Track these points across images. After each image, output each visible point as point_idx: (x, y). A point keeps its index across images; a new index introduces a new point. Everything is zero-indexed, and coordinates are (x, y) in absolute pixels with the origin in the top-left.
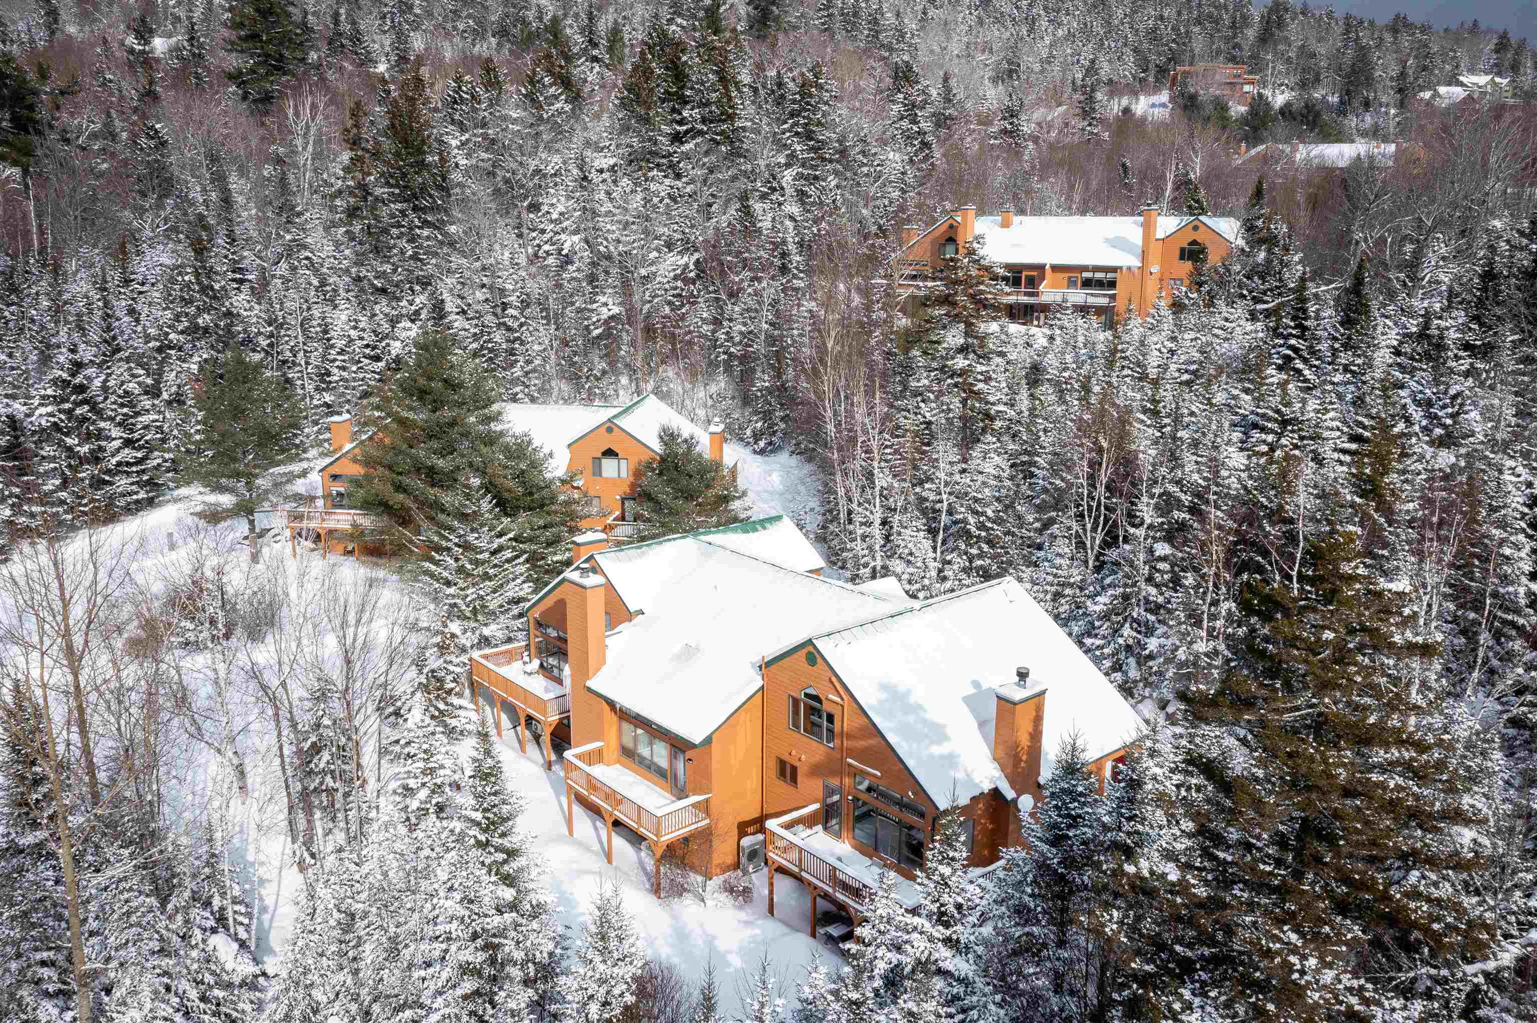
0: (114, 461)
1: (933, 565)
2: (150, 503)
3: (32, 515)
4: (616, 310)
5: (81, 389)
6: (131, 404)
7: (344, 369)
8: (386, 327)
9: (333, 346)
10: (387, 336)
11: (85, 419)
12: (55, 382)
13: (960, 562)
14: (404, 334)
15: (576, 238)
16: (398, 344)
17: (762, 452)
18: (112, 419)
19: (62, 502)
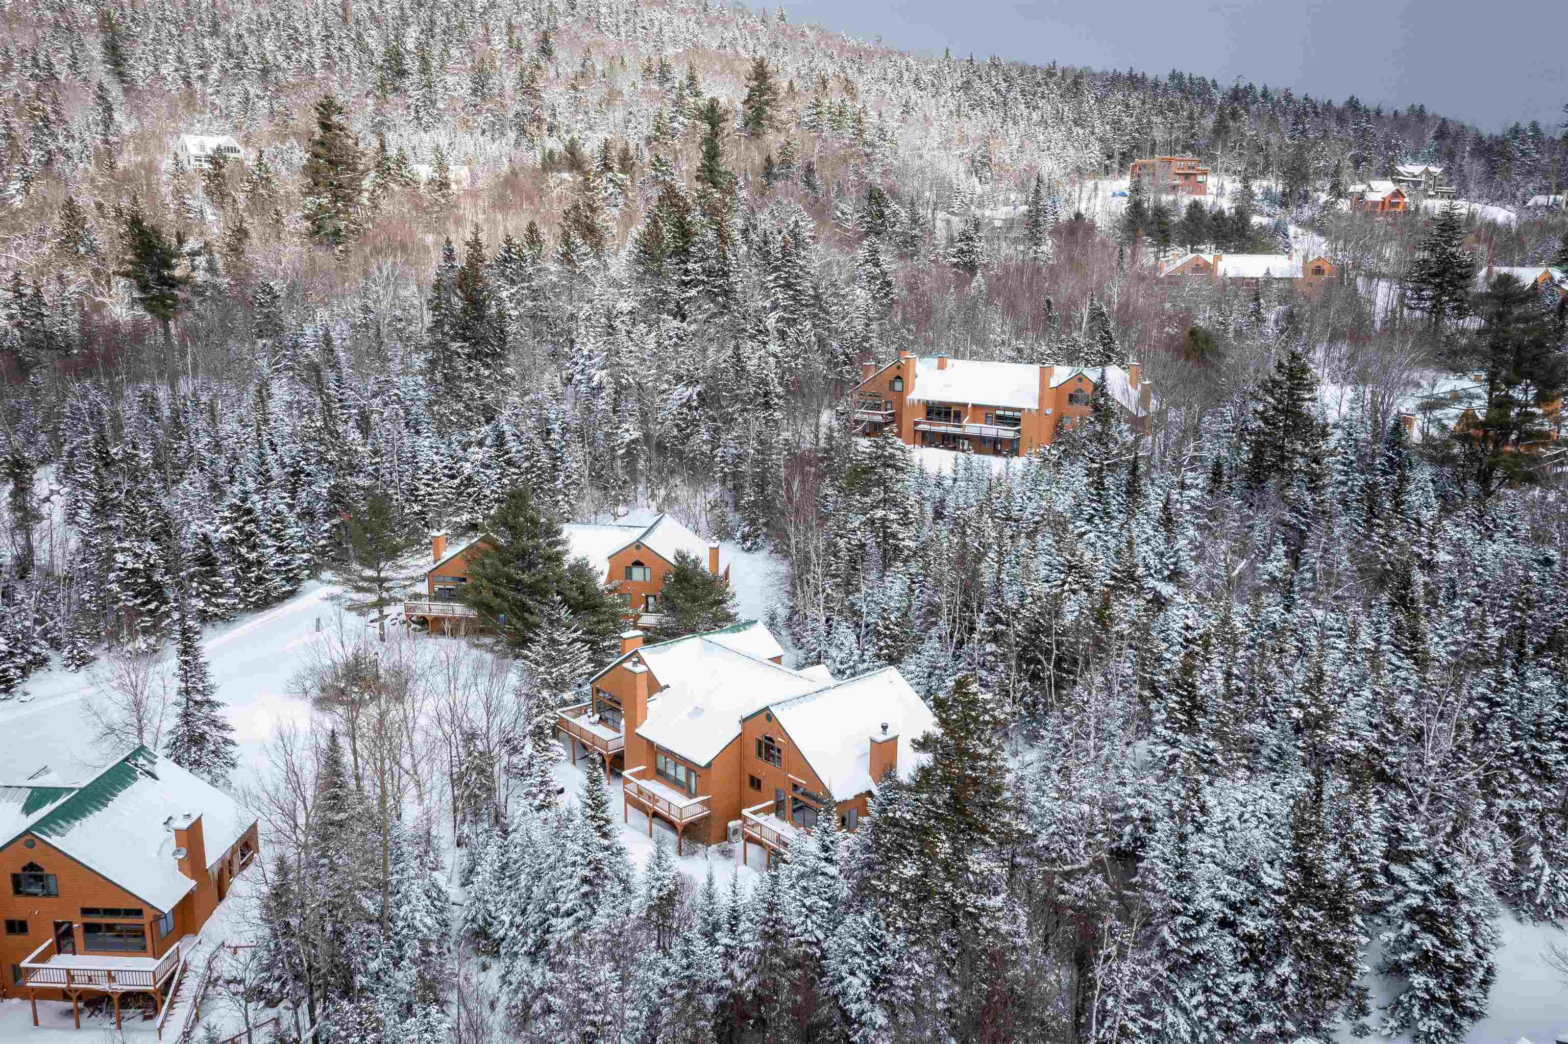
0: (272, 563)
1: (856, 652)
2: (292, 594)
3: (217, 606)
4: (636, 435)
5: (249, 512)
6: (282, 522)
7: (428, 485)
8: (460, 453)
9: (419, 468)
10: (460, 459)
11: (253, 534)
12: (231, 507)
13: (873, 650)
14: (473, 457)
15: (604, 373)
16: (468, 465)
17: (749, 550)
18: (267, 532)
19: (237, 595)
